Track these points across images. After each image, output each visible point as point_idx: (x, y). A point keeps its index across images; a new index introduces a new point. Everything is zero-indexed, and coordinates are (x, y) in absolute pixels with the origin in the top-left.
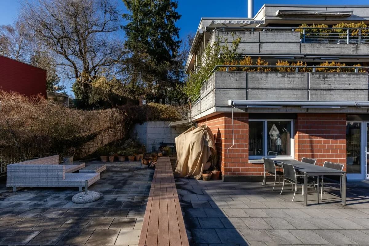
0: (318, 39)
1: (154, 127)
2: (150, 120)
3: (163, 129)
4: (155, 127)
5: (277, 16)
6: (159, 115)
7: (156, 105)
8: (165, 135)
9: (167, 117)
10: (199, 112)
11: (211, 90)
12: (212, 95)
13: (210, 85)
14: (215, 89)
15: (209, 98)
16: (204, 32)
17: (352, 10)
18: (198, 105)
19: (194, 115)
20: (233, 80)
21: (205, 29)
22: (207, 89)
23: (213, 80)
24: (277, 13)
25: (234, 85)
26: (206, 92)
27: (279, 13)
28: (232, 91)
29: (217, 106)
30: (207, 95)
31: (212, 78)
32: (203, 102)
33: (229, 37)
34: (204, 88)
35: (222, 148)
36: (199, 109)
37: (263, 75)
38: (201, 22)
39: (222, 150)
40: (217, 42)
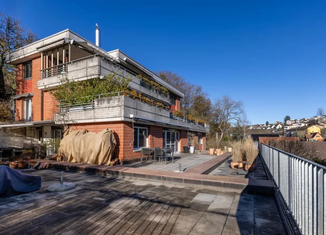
0: (146, 86)
5: (125, 61)
10: (90, 117)
11: (117, 105)
12: (120, 109)
13: (115, 102)
14: (123, 106)
15: (113, 110)
16: (70, 43)
17: (152, 74)
18: (87, 112)
19: (74, 119)
20: (132, 103)
21: (71, 41)
22: (109, 103)
23: (120, 99)
24: (125, 59)
25: (132, 106)
26: (107, 104)
27: (126, 60)
28: (131, 109)
29: (125, 117)
30: (109, 107)
31: (119, 98)
32: (101, 111)
33: (107, 66)
34: (103, 101)
35: (120, 144)
36: (90, 116)
37: (143, 103)
38: (66, 32)
39: (120, 145)
40: (100, 66)
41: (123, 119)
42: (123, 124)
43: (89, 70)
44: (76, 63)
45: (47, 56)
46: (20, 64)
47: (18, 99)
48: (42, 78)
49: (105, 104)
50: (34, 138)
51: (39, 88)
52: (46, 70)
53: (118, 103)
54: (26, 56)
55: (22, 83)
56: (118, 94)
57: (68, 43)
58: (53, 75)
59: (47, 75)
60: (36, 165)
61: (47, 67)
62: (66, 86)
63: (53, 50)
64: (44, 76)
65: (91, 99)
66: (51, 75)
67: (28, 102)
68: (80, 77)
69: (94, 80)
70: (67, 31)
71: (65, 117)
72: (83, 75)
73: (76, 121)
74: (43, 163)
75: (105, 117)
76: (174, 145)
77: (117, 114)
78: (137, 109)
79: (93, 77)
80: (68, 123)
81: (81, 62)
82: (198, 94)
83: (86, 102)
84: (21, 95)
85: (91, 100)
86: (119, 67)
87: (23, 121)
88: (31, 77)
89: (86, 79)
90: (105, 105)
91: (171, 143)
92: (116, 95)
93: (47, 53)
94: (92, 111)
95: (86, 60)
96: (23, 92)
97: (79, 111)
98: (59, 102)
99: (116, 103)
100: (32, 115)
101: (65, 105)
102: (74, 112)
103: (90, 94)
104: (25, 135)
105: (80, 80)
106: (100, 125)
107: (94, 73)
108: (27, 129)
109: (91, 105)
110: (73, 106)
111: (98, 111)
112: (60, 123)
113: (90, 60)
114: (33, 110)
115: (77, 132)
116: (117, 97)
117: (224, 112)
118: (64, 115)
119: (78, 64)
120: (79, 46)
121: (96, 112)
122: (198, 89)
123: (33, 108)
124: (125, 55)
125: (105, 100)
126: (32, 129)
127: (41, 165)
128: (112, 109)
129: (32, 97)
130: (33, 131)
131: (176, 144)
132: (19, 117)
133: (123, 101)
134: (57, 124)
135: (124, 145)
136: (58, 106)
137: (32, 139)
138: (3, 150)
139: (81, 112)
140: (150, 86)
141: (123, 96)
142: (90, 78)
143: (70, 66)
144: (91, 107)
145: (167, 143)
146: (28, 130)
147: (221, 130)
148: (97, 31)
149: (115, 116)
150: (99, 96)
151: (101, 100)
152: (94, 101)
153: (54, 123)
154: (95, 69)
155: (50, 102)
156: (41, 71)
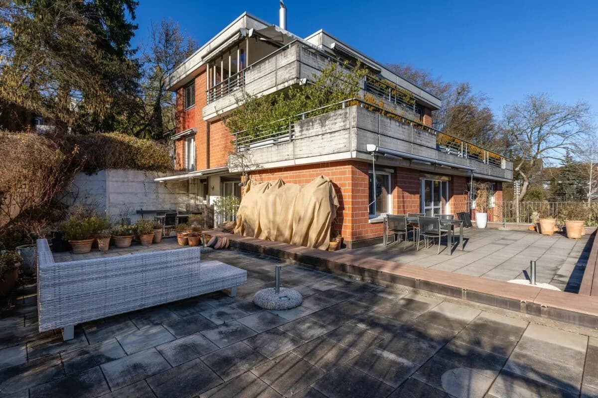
0: (373, 90)
1: (123, 182)
2: (115, 166)
3: (142, 185)
4: (126, 180)
5: (333, 49)
6: (135, 157)
7: (127, 138)
8: (146, 196)
9: (149, 162)
10: (287, 157)
11: (341, 128)
12: (347, 136)
13: (336, 122)
14: (355, 128)
15: (331, 139)
16: (247, 35)
17: (380, 67)
18: (280, 147)
19: (259, 161)
20: (369, 121)
21: (250, 31)
22: (323, 125)
23: (348, 115)
24: (333, 46)
25: (370, 127)
26: (319, 129)
27: (335, 47)
28: (369, 134)
29: (358, 151)
30: (323, 135)
31: (346, 113)
32: (308, 143)
33: (310, 60)
34: (311, 124)
35: (345, 206)
36: (287, 153)
37: (389, 121)
38: (242, 19)
39: (344, 209)
40: (300, 61)
41: (354, 155)
42: (351, 166)
43: (280, 73)
44: (258, 66)
45: (215, 67)
46: (179, 88)
47: (179, 140)
48: (208, 103)
49: (317, 129)
50: (198, 195)
51: (205, 119)
52: (213, 89)
53: (342, 124)
54: (188, 73)
55: (183, 116)
56: (342, 106)
57: (245, 35)
58: (223, 94)
59: (215, 97)
60: (212, 240)
61: (215, 85)
62: (246, 106)
63: (222, 55)
64: (211, 99)
65: (287, 123)
66: (220, 96)
67: (190, 142)
68: (264, 89)
69: (291, 89)
70: (243, 17)
71: (244, 160)
72: (270, 84)
73: (262, 165)
74: (221, 239)
75: (315, 153)
76: (440, 208)
77: (342, 146)
78: (378, 134)
79: (286, 85)
80: (249, 169)
81: (267, 62)
82: (460, 101)
83: (279, 130)
84: (182, 133)
85: (288, 126)
86: (329, 59)
87: (184, 171)
88: (193, 104)
89: (274, 90)
90: (315, 130)
91: (434, 205)
92: (339, 107)
93: (215, 62)
94: (291, 145)
95: (274, 58)
96: (184, 128)
97: (268, 147)
98: (235, 135)
99: (339, 124)
100: (196, 161)
101: (243, 139)
102: (259, 151)
103: (285, 114)
104: (188, 190)
105: (266, 93)
106: (303, 171)
107: (289, 77)
108: (190, 182)
109: (288, 134)
110: (256, 140)
111: (302, 145)
112: (236, 171)
113: (282, 55)
114: (196, 155)
115: (266, 185)
116: (340, 112)
117: (529, 134)
118: (243, 156)
119: (261, 68)
120: (260, 37)
121: (298, 145)
122: (460, 91)
123: (196, 151)
124: (333, 38)
125: (316, 121)
126: (196, 182)
127: (219, 241)
128: (331, 137)
129: (196, 134)
130: (196, 185)
131: (443, 208)
132: (180, 165)
133: (354, 118)
134: (231, 173)
135: (353, 209)
136: (232, 142)
137: (195, 197)
138: (167, 215)
139: (270, 149)
140: (381, 89)
141: (354, 109)
142: (283, 88)
143: (249, 74)
144: (288, 138)
145: (426, 206)
146: (191, 184)
147: (523, 174)
148: (282, 11)
149: (336, 151)
150: (303, 116)
151: (308, 122)
152: (293, 127)
153: (228, 170)
154: (291, 70)
155: (218, 139)
156: (207, 91)
